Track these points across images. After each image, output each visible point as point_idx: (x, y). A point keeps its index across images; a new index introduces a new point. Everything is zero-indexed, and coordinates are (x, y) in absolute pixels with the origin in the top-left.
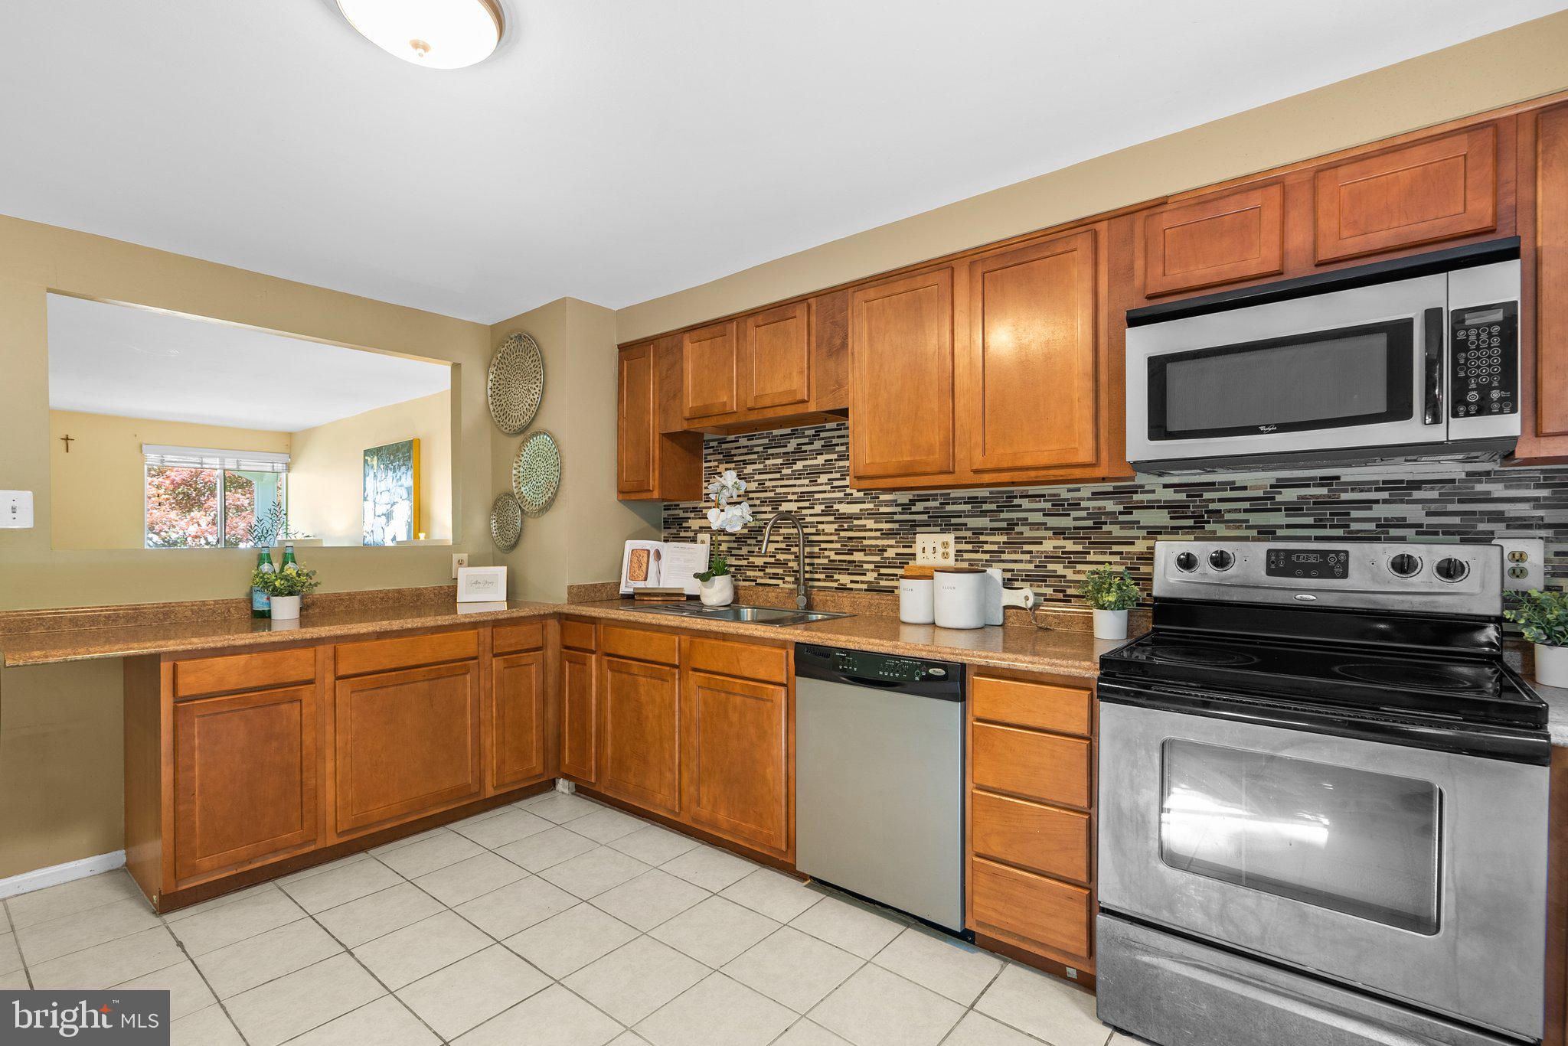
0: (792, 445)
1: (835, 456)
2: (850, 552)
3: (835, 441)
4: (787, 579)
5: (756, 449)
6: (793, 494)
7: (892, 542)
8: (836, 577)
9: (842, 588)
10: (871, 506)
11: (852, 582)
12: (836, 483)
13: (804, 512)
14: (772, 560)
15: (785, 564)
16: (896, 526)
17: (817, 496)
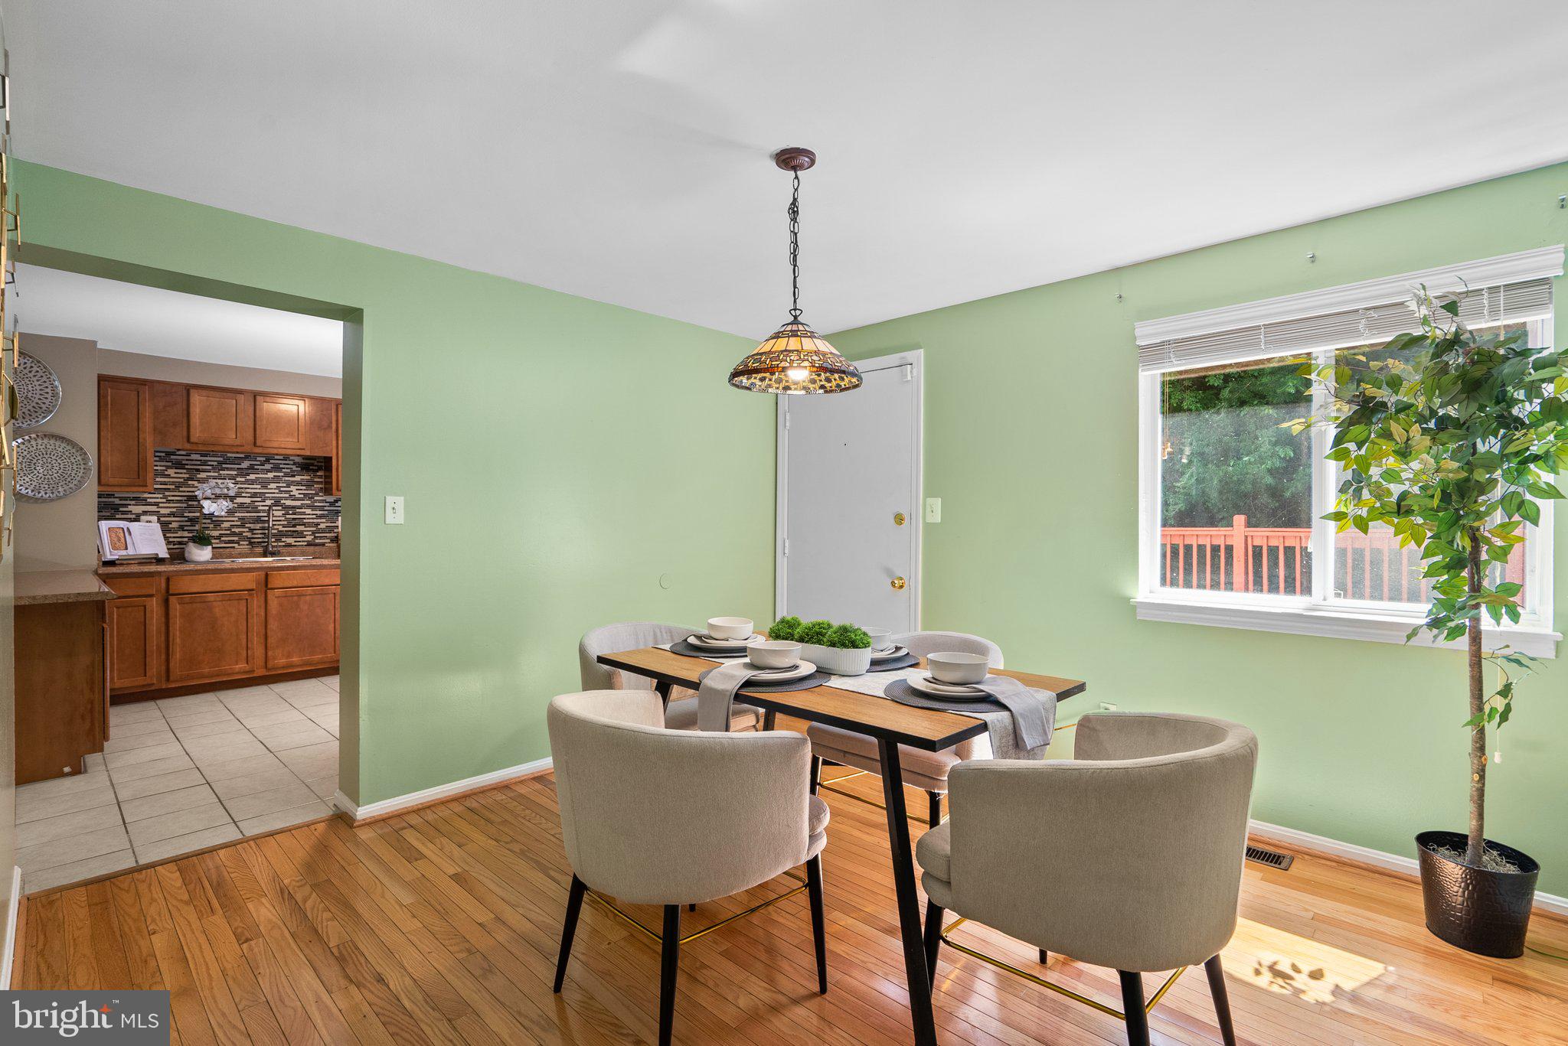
0: (245, 464)
1: (282, 474)
2: (294, 526)
3: (281, 466)
4: (241, 543)
5: (210, 463)
6: (247, 493)
7: (324, 520)
8: (283, 540)
9: (290, 545)
10: (309, 502)
11: (295, 542)
12: (282, 489)
13: (256, 504)
14: (228, 532)
15: (241, 533)
16: (326, 512)
17: (267, 495)
